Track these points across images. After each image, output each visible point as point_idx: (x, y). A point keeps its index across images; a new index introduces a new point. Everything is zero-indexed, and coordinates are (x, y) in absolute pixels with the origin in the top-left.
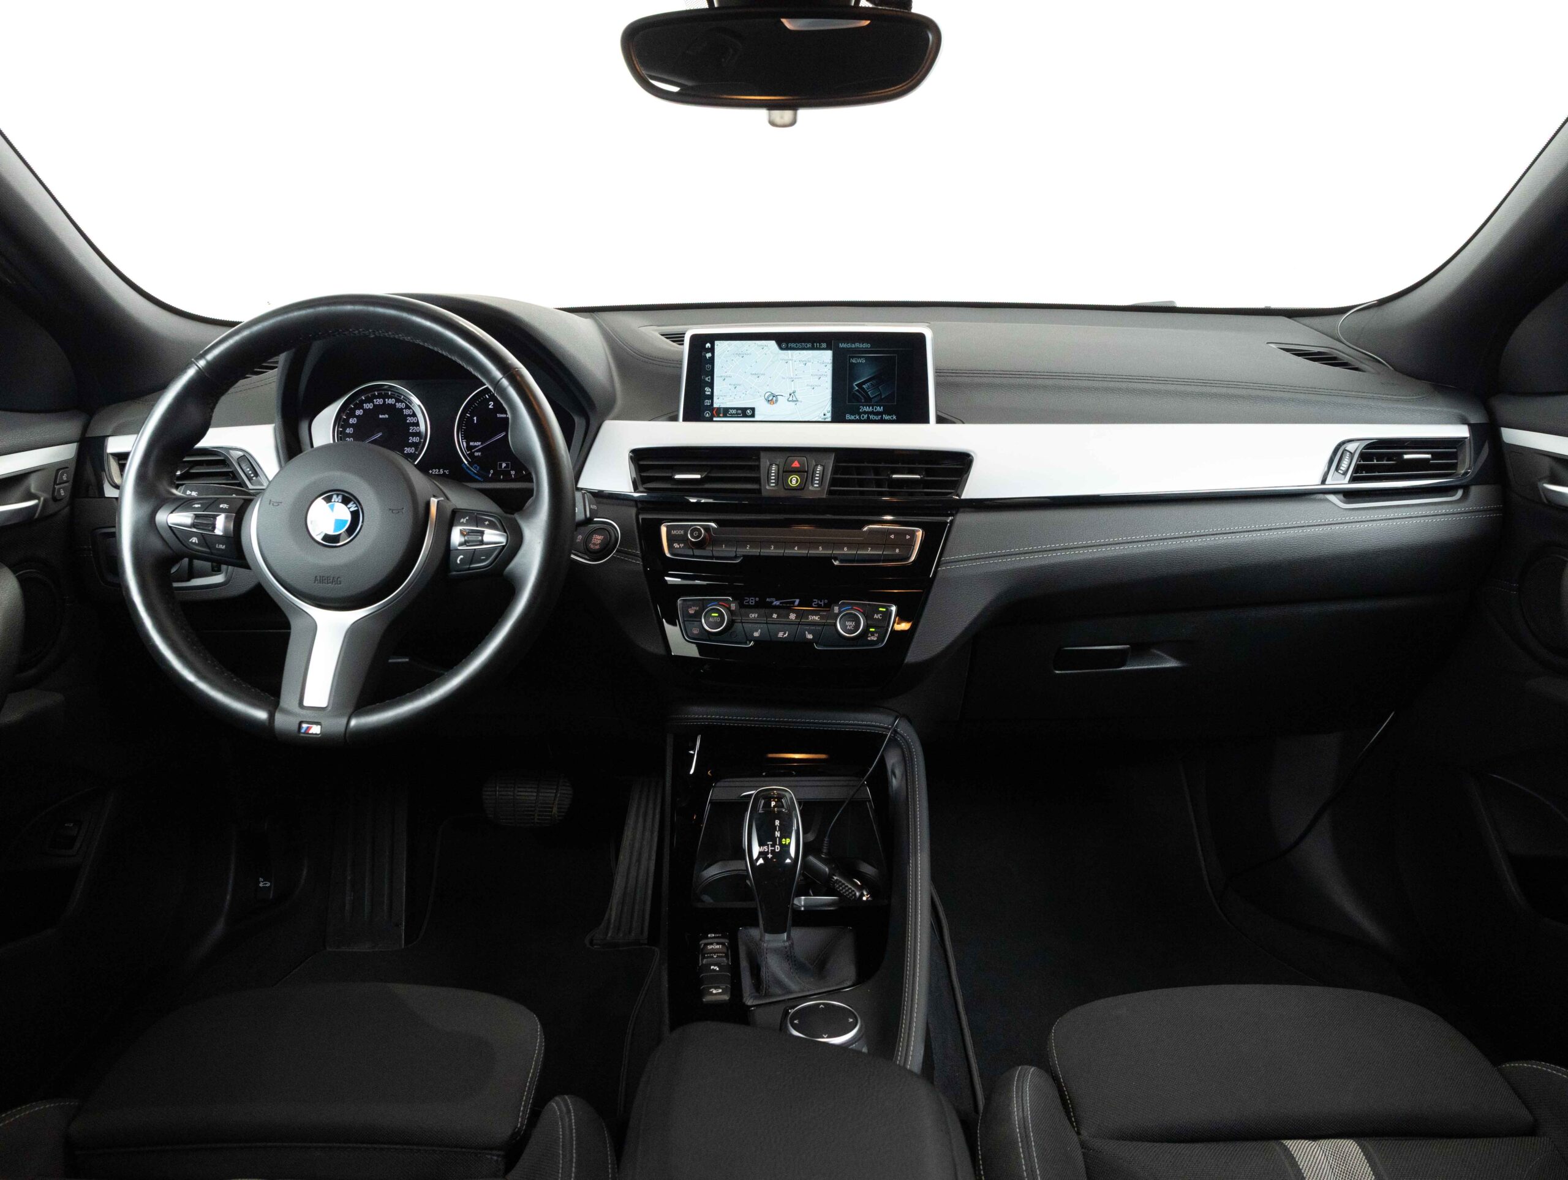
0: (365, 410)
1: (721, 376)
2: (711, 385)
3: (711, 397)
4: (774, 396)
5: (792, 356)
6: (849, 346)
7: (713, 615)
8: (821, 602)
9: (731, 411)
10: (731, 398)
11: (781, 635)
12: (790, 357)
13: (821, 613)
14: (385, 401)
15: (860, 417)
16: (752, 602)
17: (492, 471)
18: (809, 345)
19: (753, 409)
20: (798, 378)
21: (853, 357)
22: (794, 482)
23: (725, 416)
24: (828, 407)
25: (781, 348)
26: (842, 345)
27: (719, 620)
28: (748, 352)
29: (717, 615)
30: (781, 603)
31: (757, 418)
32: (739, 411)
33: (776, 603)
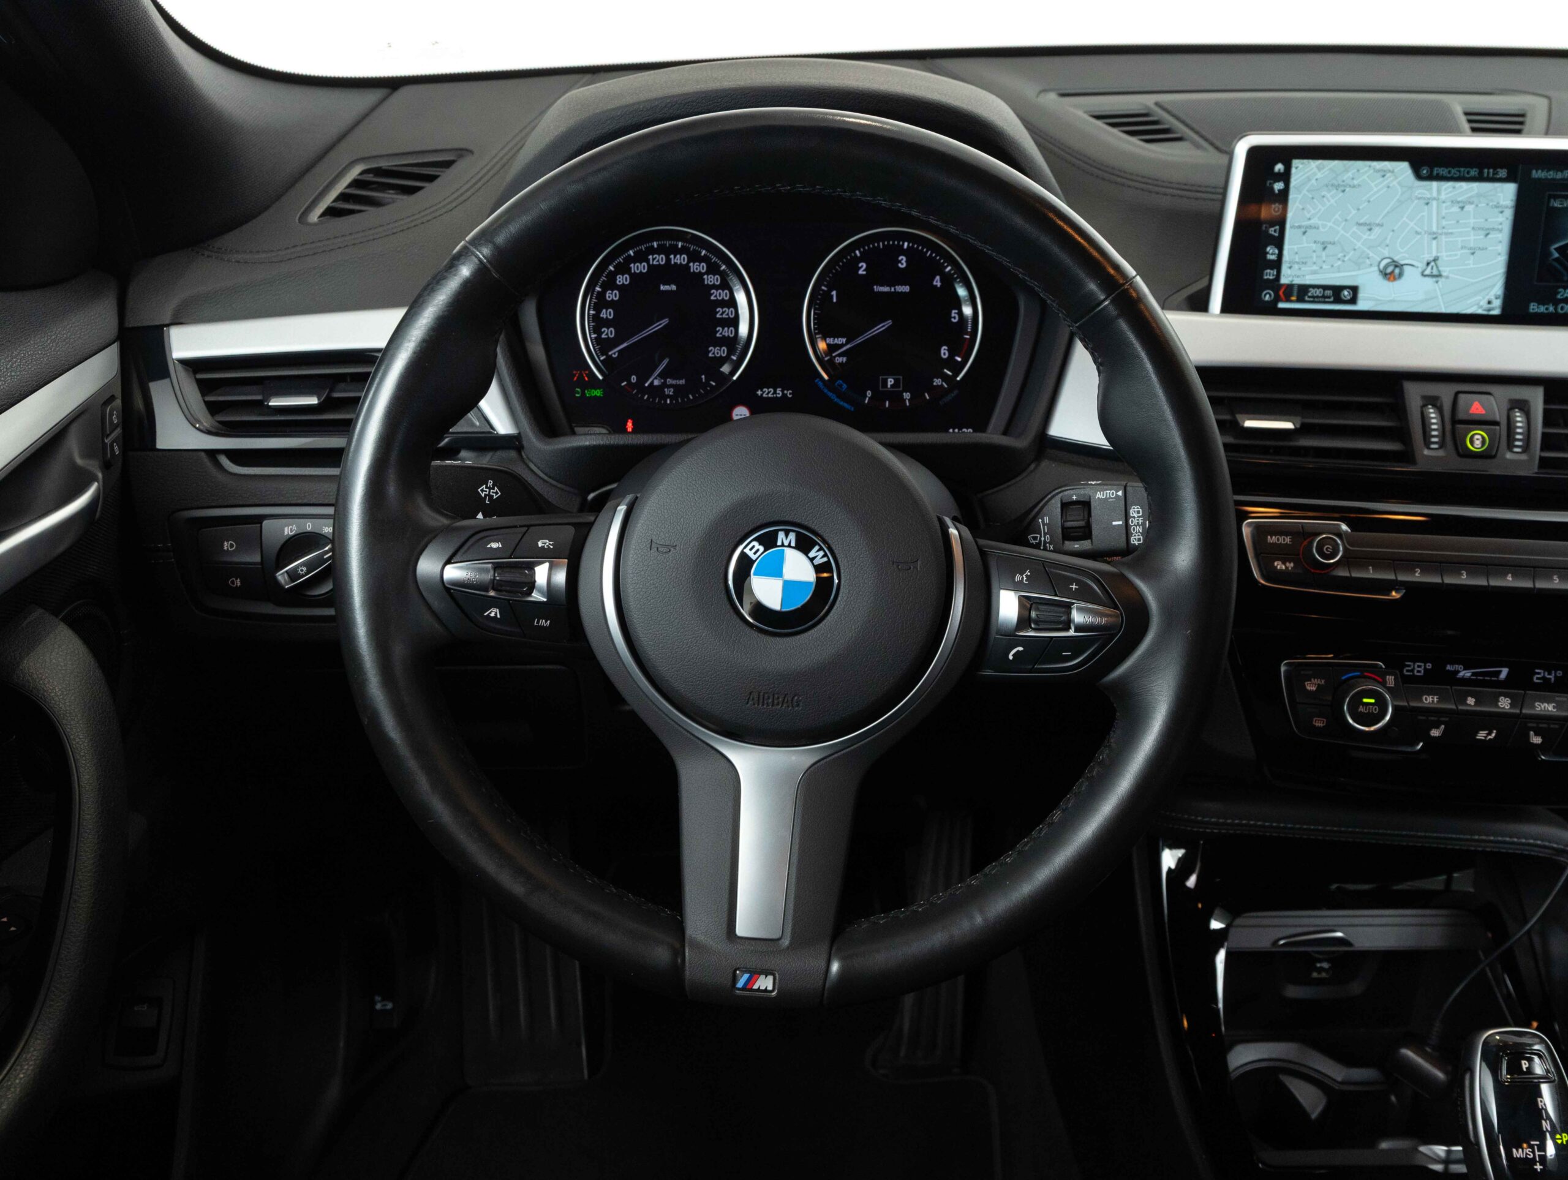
0: (633, 276)
1: (1300, 227)
2: (1279, 243)
3: (1277, 264)
4: (1396, 266)
5: (1439, 191)
6: (1551, 175)
7: (1365, 700)
8: (1550, 674)
9: (1312, 292)
10: (1315, 268)
11: (1482, 735)
12: (1435, 194)
13: (1557, 699)
14: (668, 260)
15: (1556, 309)
16: (1419, 672)
17: (869, 393)
18: (1474, 172)
19: (1354, 290)
20: (1446, 234)
21: (1555, 197)
22: (1478, 443)
23: (1300, 300)
24: (1496, 289)
25: (1419, 177)
26: (1537, 174)
27: (1376, 710)
28: (1356, 182)
29: (1372, 701)
30: (1473, 674)
31: (1362, 305)
32: (1329, 293)
33: (1465, 673)
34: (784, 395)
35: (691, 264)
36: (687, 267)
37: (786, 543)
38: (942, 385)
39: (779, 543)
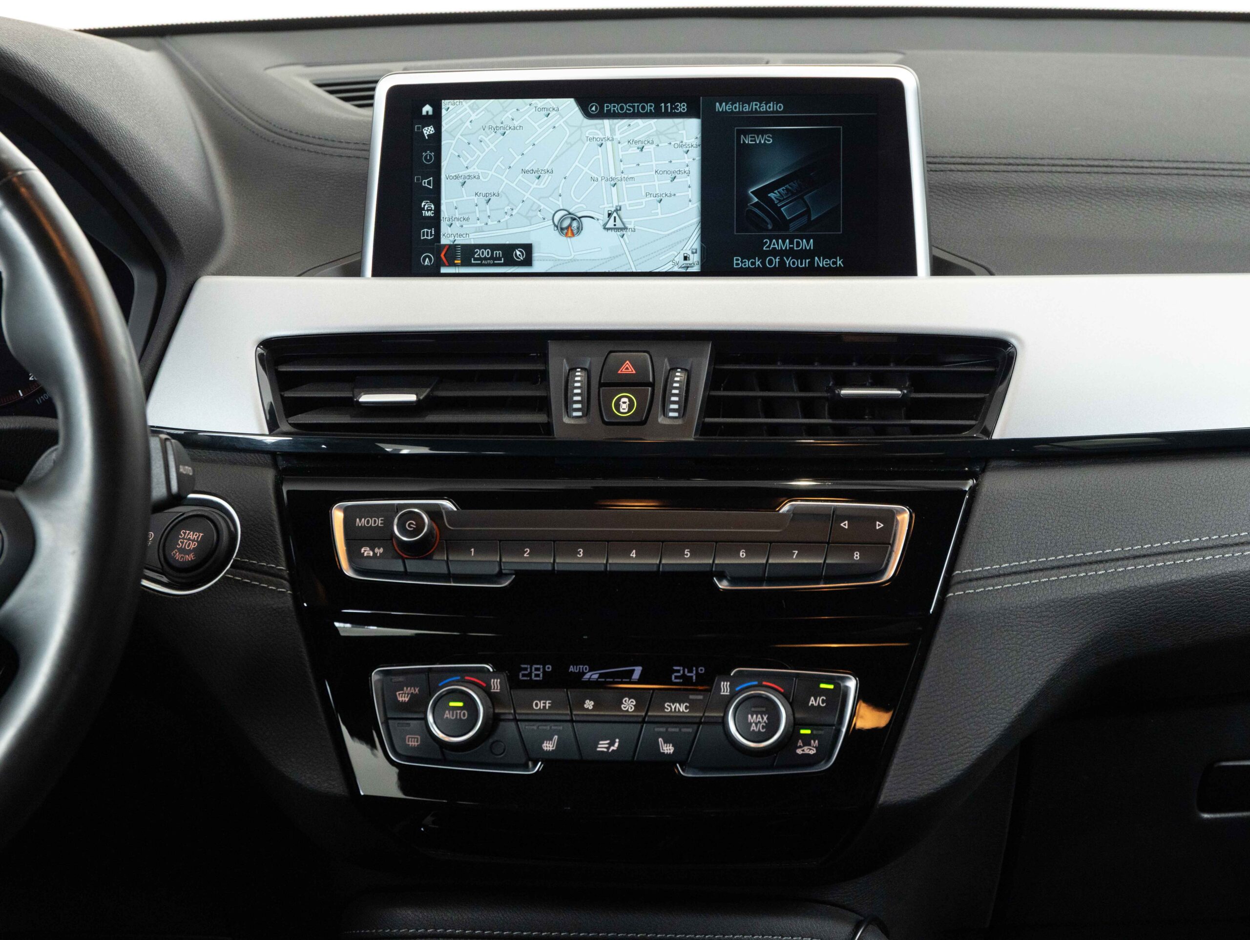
1: (457, 177)
2: (435, 196)
3: (435, 222)
4: (574, 219)
5: (612, 131)
6: (737, 107)
7: (452, 704)
8: (690, 671)
9: (479, 253)
10: (479, 224)
11: (602, 746)
12: (608, 134)
13: (691, 697)
15: (763, 263)
16: (537, 676)
18: (650, 107)
19: (528, 248)
20: (627, 179)
21: (746, 133)
22: (624, 407)
23: (466, 263)
24: (693, 242)
25: (588, 115)
27: (464, 715)
28: (516, 123)
29: (460, 704)
30: (601, 676)
31: (537, 267)
32: (498, 253)
33: (591, 675)
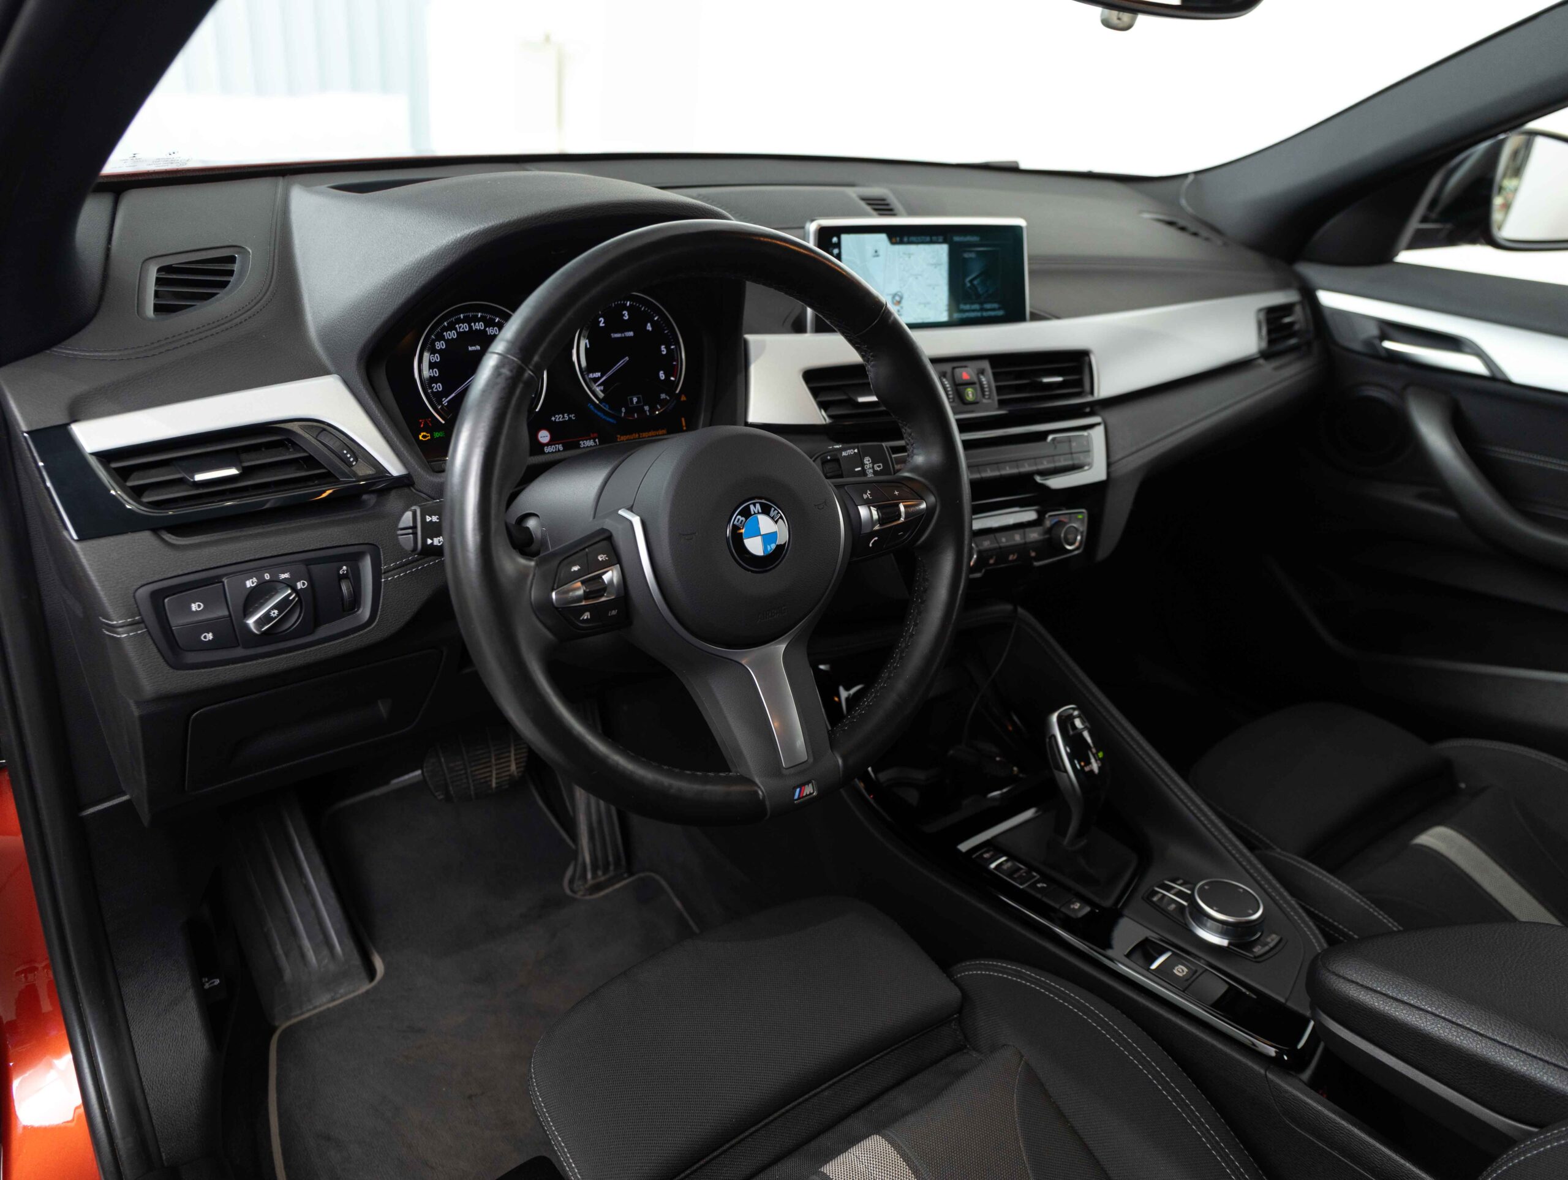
0: (447, 341)
6: (960, 239)
11: (1011, 557)
14: (470, 327)
17: (623, 410)
18: (928, 239)
21: (966, 252)
22: (970, 395)
24: (945, 306)
25: (891, 243)
26: (957, 239)
34: (570, 418)
35: (487, 329)
36: (485, 331)
37: (756, 512)
38: (666, 398)
39: (753, 513)
